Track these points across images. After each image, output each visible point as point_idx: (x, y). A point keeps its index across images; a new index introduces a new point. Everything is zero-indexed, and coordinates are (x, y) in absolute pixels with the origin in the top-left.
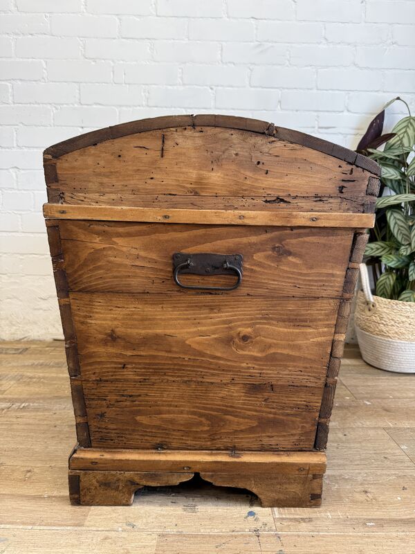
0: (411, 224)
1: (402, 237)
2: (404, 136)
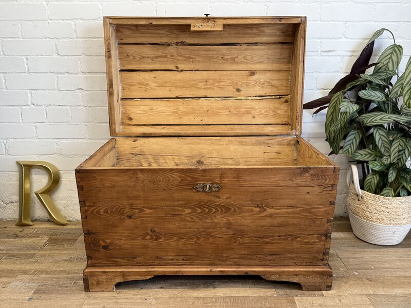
0: (391, 139)
1: (385, 150)
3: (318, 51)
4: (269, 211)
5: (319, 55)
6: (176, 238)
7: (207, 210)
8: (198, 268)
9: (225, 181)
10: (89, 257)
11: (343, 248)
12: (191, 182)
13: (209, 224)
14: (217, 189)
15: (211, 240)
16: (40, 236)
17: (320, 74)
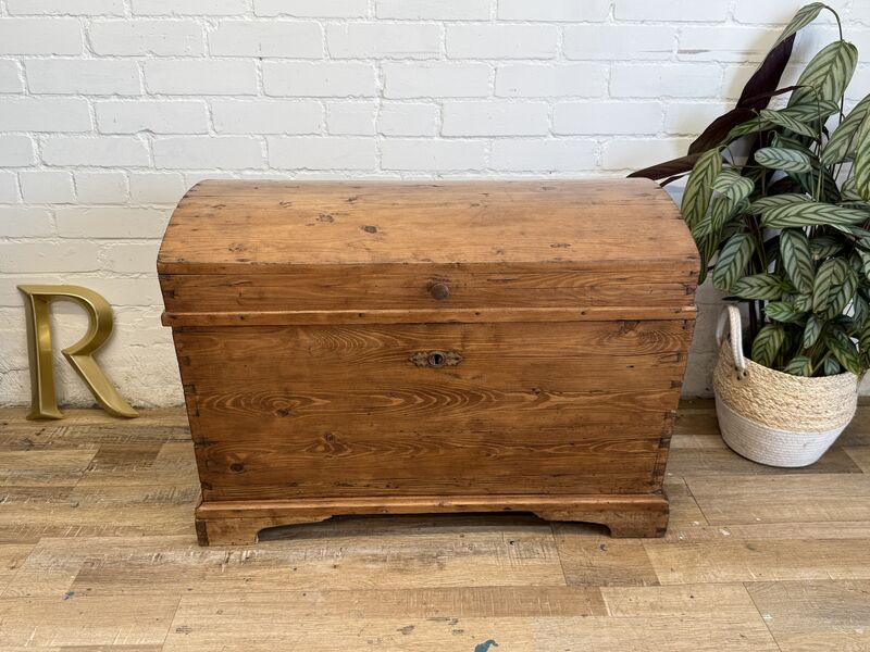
0: (817, 257)
1: (802, 280)
2: (825, 79)
3: (671, 51)
4: (555, 399)
5: (674, 59)
6: (373, 449)
7: (435, 400)
8: (416, 501)
9: (472, 346)
10: (205, 485)
11: (700, 473)
12: (404, 349)
13: (439, 424)
14: (455, 362)
15: (442, 452)
16: (81, 446)
17: (672, 102)
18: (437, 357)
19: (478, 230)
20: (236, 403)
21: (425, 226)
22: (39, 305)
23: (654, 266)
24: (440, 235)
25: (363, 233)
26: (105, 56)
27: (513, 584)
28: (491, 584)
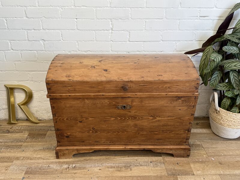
1: (236, 85)
3: (197, 16)
4: (158, 118)
5: (198, 19)
6: (106, 132)
7: (124, 118)
9: (134, 103)
10: (58, 142)
11: (205, 140)
12: (115, 104)
13: (125, 125)
14: (129, 108)
15: (125, 133)
16: (23, 132)
17: (198, 31)
18: (124, 106)
19: (137, 70)
20: (67, 119)
21: (121, 69)
22: (10, 90)
23: (186, 81)
24: (125, 72)
25: (103, 71)
26: (30, 18)
27: (152, 175)
28: (146, 175)
